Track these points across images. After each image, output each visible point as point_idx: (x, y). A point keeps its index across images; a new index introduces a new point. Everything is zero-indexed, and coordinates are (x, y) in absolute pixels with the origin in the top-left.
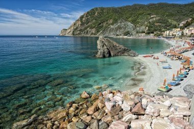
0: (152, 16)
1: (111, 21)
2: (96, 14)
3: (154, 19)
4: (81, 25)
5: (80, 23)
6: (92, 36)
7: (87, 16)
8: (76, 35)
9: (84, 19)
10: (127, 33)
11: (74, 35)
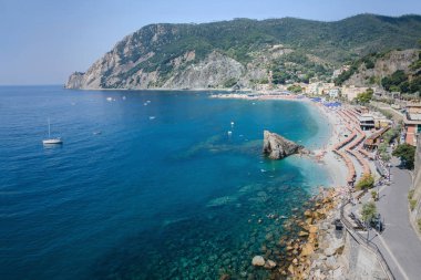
0: (275, 47)
1: (191, 56)
2: (155, 38)
3: (281, 53)
4: (122, 62)
5: (118, 59)
6: (151, 88)
7: (133, 44)
8: (110, 87)
9: (126, 50)
10: (231, 83)
11: (104, 86)
